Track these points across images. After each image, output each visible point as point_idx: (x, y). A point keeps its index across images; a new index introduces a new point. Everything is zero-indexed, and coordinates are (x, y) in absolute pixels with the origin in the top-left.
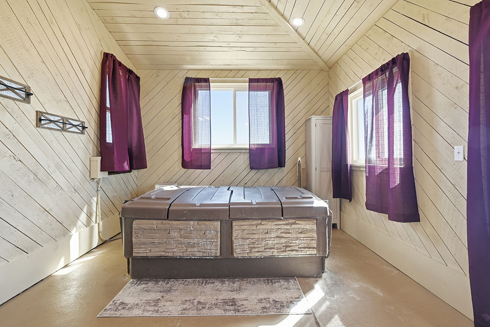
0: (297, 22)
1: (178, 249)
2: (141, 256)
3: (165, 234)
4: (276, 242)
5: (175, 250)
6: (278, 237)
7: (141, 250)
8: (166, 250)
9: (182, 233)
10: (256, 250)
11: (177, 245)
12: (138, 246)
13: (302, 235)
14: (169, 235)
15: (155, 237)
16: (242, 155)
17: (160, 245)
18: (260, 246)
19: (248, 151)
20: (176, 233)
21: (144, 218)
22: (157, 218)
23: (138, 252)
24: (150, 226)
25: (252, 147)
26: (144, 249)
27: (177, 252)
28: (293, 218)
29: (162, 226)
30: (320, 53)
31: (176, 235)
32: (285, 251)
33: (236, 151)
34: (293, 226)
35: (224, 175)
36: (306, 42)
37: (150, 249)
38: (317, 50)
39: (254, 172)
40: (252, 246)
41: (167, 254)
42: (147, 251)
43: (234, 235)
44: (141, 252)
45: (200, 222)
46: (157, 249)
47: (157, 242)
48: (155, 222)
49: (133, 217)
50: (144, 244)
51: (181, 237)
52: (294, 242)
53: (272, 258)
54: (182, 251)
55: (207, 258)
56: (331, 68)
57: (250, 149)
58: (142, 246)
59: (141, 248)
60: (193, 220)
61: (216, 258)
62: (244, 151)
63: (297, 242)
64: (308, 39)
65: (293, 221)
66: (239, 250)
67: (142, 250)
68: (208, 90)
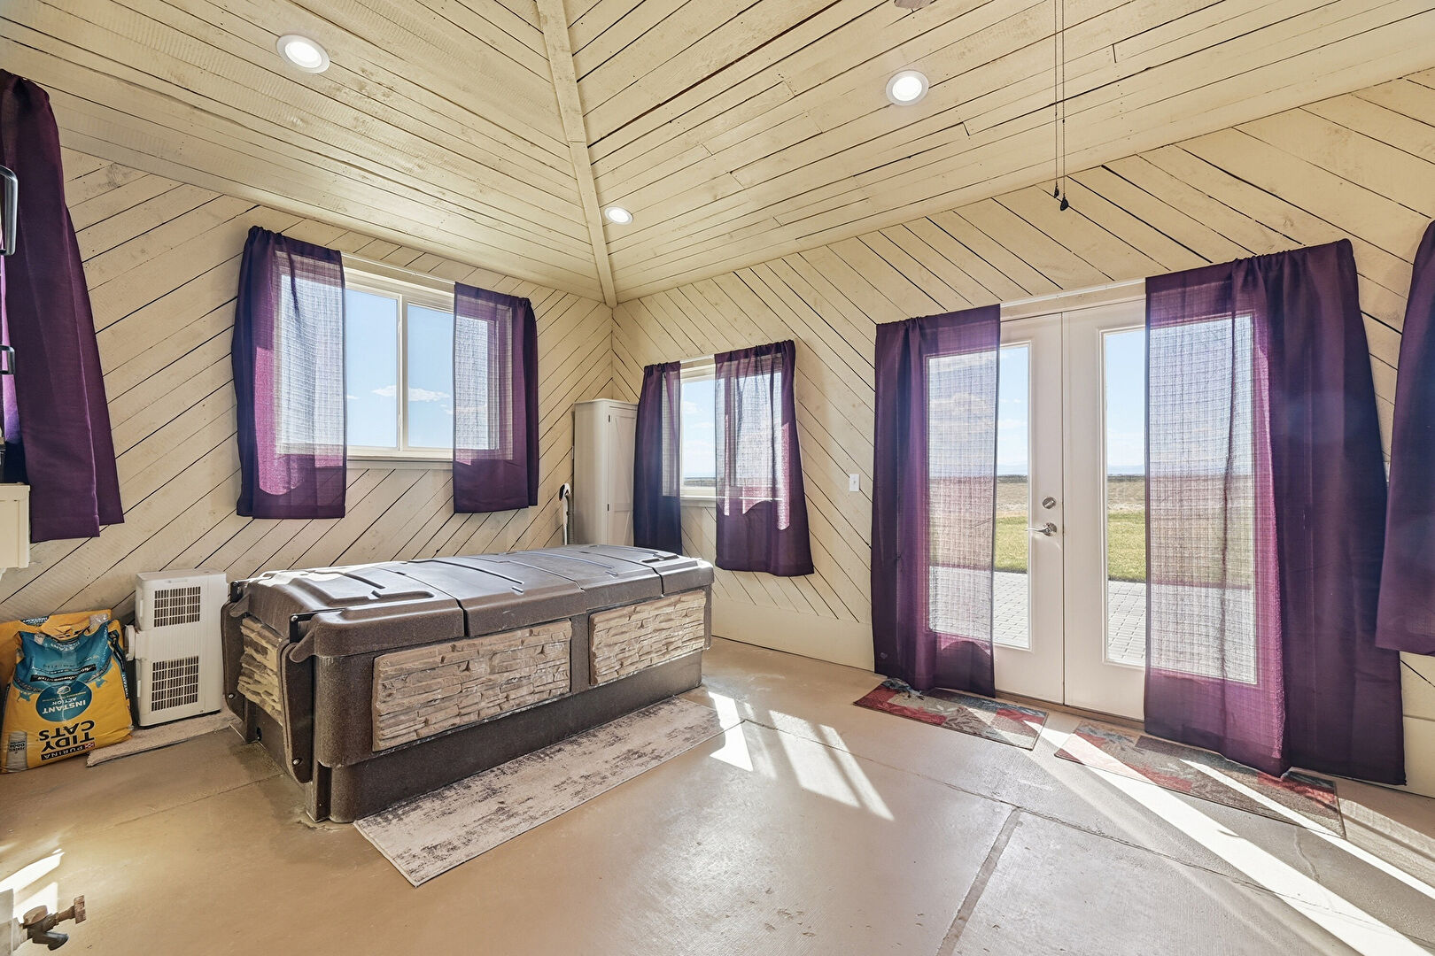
0: (618, 215)
1: (487, 701)
2: (405, 741)
3: (458, 673)
4: (653, 640)
5: (483, 704)
6: (656, 631)
7: (401, 729)
8: (463, 711)
9: (497, 661)
10: (629, 661)
11: (484, 693)
12: (393, 721)
13: (688, 620)
14: (466, 673)
15: (435, 688)
16: (429, 478)
17: (447, 704)
18: (632, 653)
19: (451, 467)
20: (484, 665)
21: (406, 644)
22: (440, 637)
23: (396, 734)
24: (425, 661)
25: (462, 458)
26: (408, 725)
27: (486, 706)
28: (677, 593)
29: (455, 654)
30: (618, 275)
31: (483, 670)
32: (668, 652)
33: (416, 466)
34: (679, 606)
35: (377, 532)
36: (608, 249)
37: (423, 719)
38: (616, 267)
39: (459, 518)
40: (621, 656)
41: (466, 719)
42: (416, 727)
43: (596, 641)
44: (404, 731)
45: (535, 630)
46: (441, 715)
47: (440, 697)
48: (436, 648)
49: (376, 647)
50: (408, 710)
51: (492, 673)
52: (676, 634)
53: (648, 671)
54: (498, 702)
55: (547, 702)
56: (620, 306)
57: (454, 462)
58: (402, 718)
59: (402, 722)
60: (520, 628)
61: (563, 697)
62: (437, 466)
63: (681, 633)
64: (613, 247)
65: (677, 597)
66: (604, 669)
67: (401, 727)
68: (335, 284)
